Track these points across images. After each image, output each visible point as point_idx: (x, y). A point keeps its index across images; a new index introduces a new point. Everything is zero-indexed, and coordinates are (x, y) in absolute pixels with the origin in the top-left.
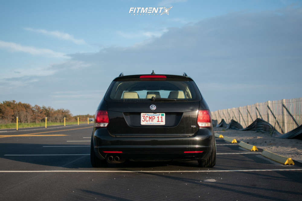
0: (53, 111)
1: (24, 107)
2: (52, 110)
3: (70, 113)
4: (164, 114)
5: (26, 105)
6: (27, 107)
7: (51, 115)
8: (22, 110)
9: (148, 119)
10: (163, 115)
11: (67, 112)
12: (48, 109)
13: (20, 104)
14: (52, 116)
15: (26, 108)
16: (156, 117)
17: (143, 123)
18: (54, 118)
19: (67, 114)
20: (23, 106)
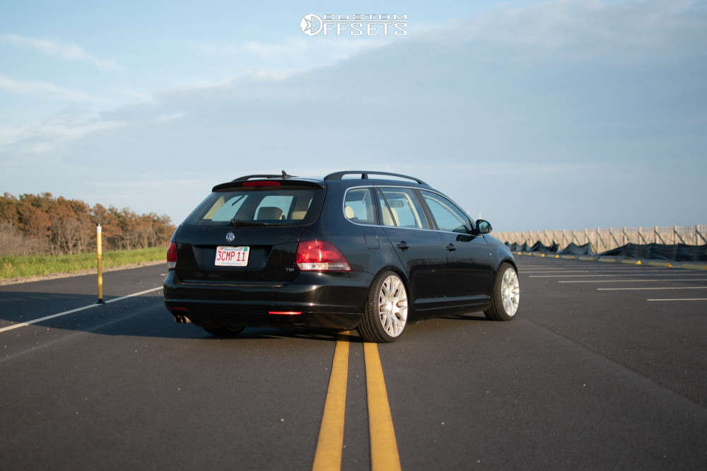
0: (133, 219)
1: (71, 208)
2: (133, 215)
3: (171, 224)
4: (249, 248)
5: (75, 203)
6: (78, 208)
7: (129, 228)
8: (68, 216)
9: (225, 256)
10: (246, 250)
11: (163, 222)
12: (124, 214)
13: (61, 201)
14: (132, 231)
15: (75, 212)
16: (237, 252)
17: (218, 263)
18: (136, 235)
19: (162, 225)
20: (69, 206)
